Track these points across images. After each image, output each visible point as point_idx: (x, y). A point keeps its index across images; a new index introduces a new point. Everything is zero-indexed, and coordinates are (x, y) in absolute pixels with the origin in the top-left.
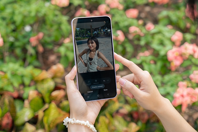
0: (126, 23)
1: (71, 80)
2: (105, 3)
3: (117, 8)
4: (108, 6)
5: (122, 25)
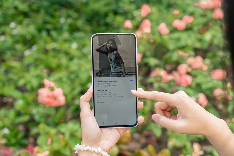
0: (210, 85)
2: (186, 63)
3: (201, 69)
4: (190, 66)
5: (204, 87)
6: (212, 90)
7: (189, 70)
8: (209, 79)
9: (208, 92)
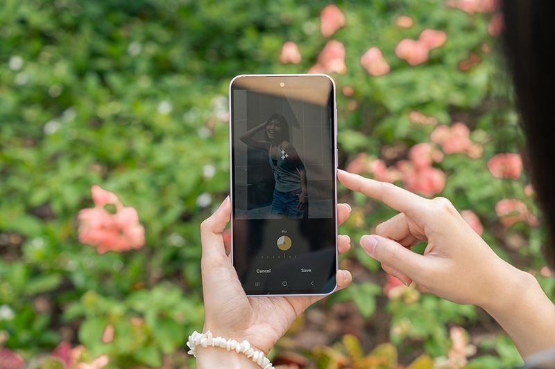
1: (214, 234)
4: (440, 147)
5: (474, 195)
6: (491, 201)
7: (439, 157)
8: (485, 176)
9: (483, 209)
